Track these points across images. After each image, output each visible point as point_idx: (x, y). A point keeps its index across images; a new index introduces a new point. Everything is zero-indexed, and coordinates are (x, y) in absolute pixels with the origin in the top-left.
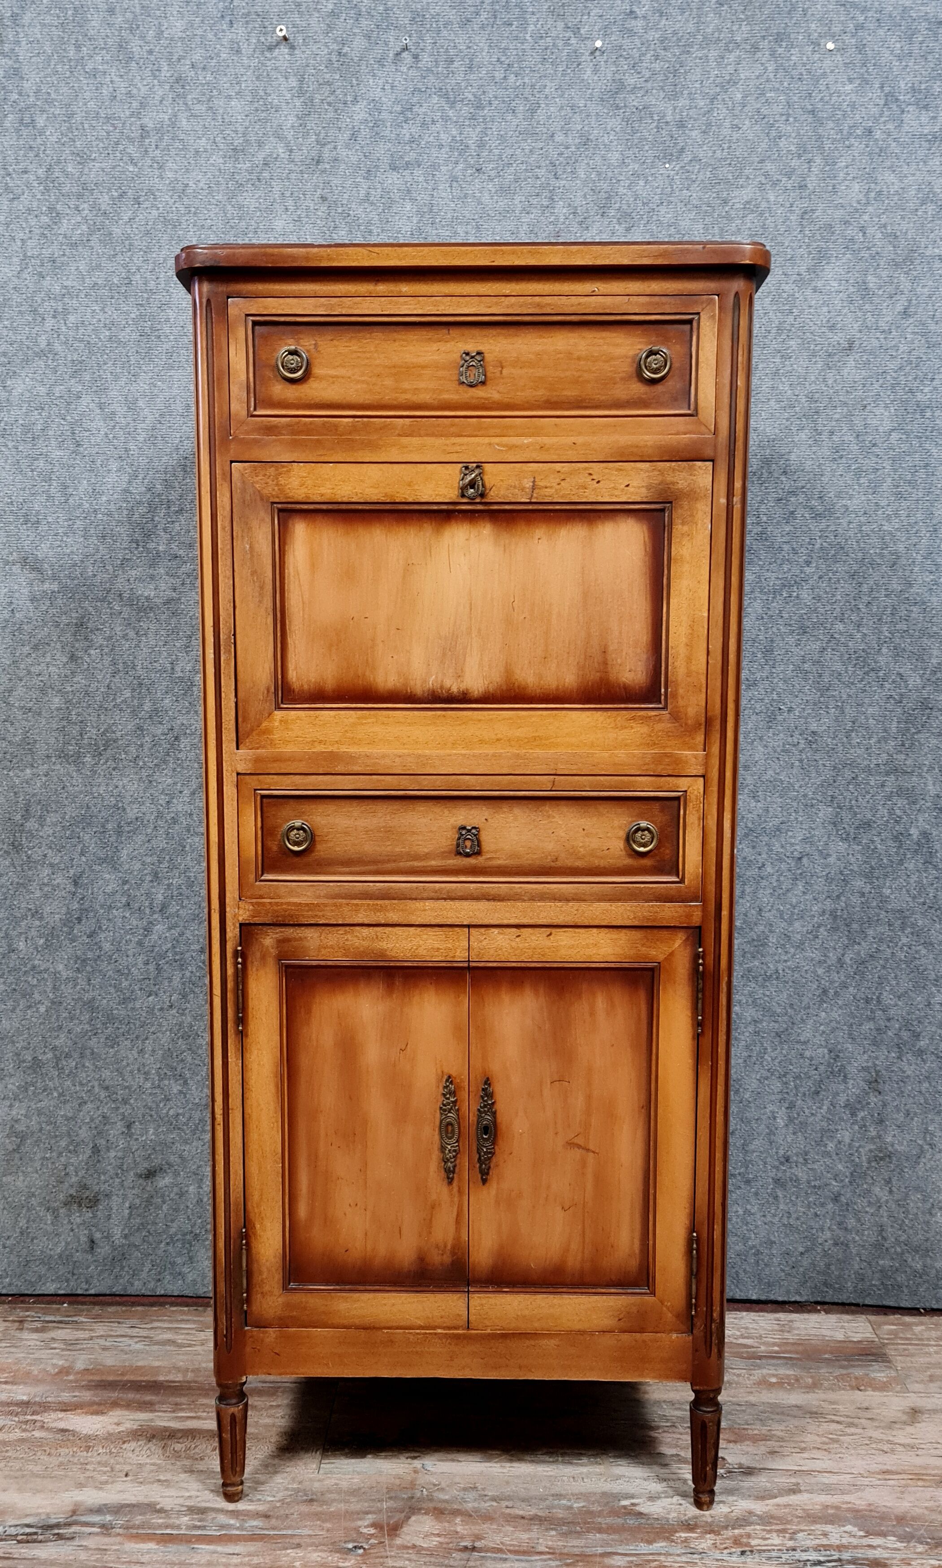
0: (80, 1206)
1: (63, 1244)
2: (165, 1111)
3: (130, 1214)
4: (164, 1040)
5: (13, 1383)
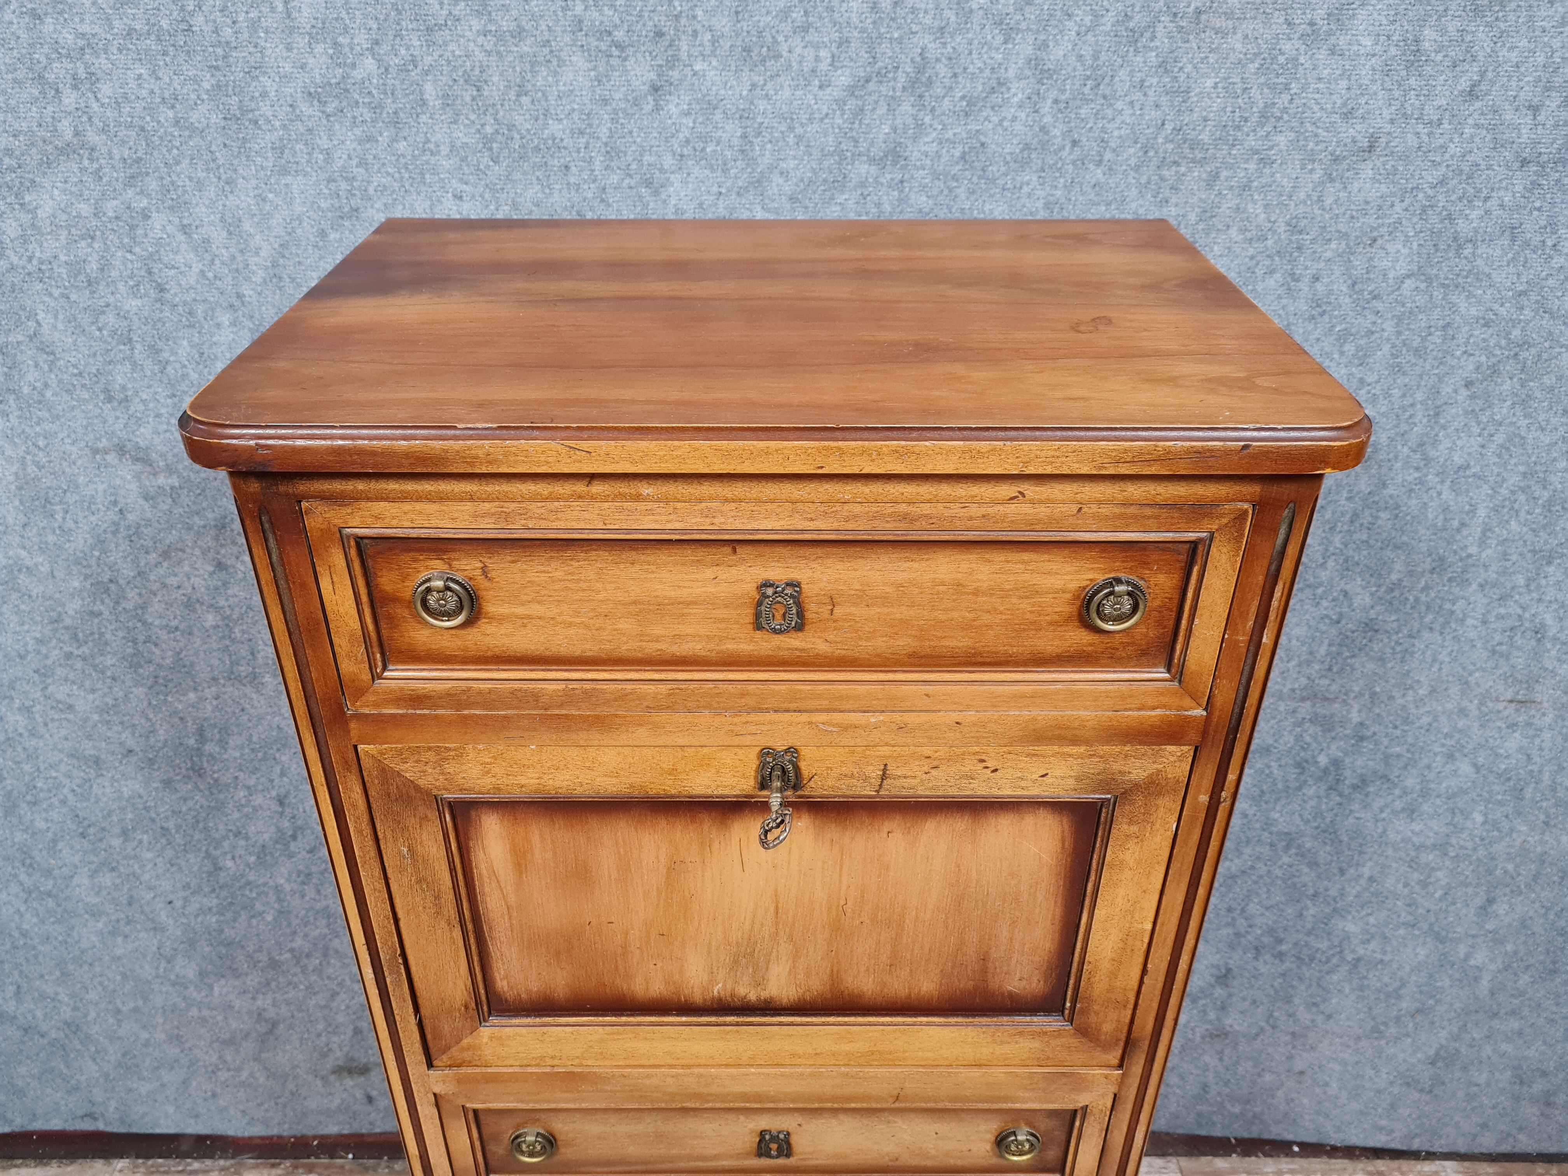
0: (350, 1073)
1: (339, 1100)
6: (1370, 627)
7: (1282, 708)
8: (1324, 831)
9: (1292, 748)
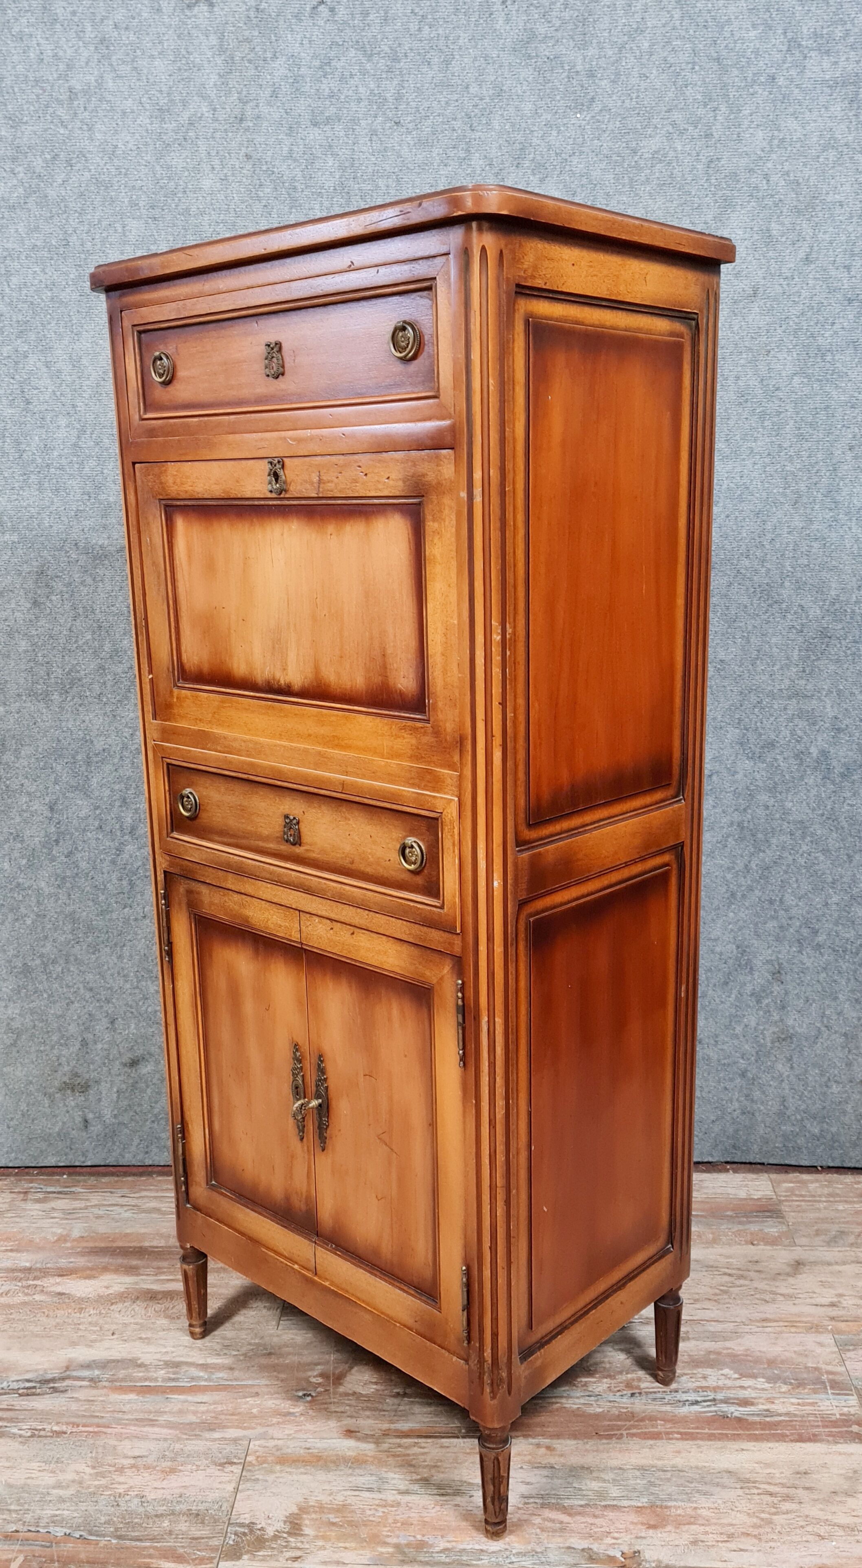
0: (73, 1090)
1: (60, 1124)
2: (144, 1009)
3: (118, 1097)
4: (140, 946)
5: (17, 1251)
6: (824, 634)
7: (776, 707)
8: (828, 818)
9: (790, 741)
